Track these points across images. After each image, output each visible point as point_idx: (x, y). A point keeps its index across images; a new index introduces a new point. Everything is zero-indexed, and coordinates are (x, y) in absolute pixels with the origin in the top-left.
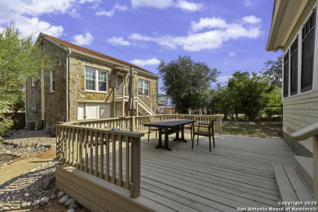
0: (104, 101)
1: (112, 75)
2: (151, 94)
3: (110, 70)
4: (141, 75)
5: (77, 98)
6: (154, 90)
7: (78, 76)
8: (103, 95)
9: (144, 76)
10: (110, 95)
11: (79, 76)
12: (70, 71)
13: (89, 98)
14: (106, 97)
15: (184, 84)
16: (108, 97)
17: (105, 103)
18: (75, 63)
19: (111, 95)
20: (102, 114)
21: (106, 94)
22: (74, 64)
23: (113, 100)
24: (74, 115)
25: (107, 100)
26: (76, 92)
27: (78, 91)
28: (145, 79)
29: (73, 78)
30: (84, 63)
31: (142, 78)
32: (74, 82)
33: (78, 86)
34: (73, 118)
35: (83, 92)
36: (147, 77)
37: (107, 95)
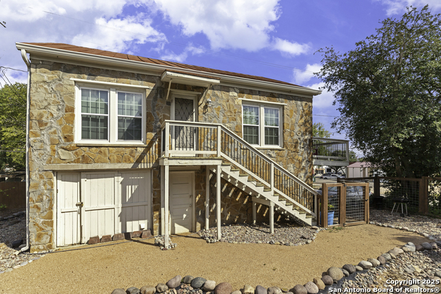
0: (130, 166)
1: (155, 99)
2: (288, 139)
3: (149, 87)
4: (251, 93)
5: (49, 162)
6: (297, 129)
7: (53, 109)
8: (128, 150)
9: (260, 93)
10: (148, 148)
11: (59, 110)
12: (33, 98)
13: (85, 160)
14: (137, 155)
15: (404, 101)
16: (143, 154)
17: (134, 170)
18: (46, 79)
19: (153, 149)
20: (129, 196)
21: (136, 147)
22: (45, 82)
23: (157, 161)
24: (42, 200)
25: (139, 161)
26: (48, 148)
27: (52, 144)
28: (264, 100)
29: (41, 116)
30: (73, 78)
31: (254, 99)
32: (41, 123)
33: (55, 132)
34: (38, 207)
35: (67, 145)
36: (272, 96)
37: (141, 150)
